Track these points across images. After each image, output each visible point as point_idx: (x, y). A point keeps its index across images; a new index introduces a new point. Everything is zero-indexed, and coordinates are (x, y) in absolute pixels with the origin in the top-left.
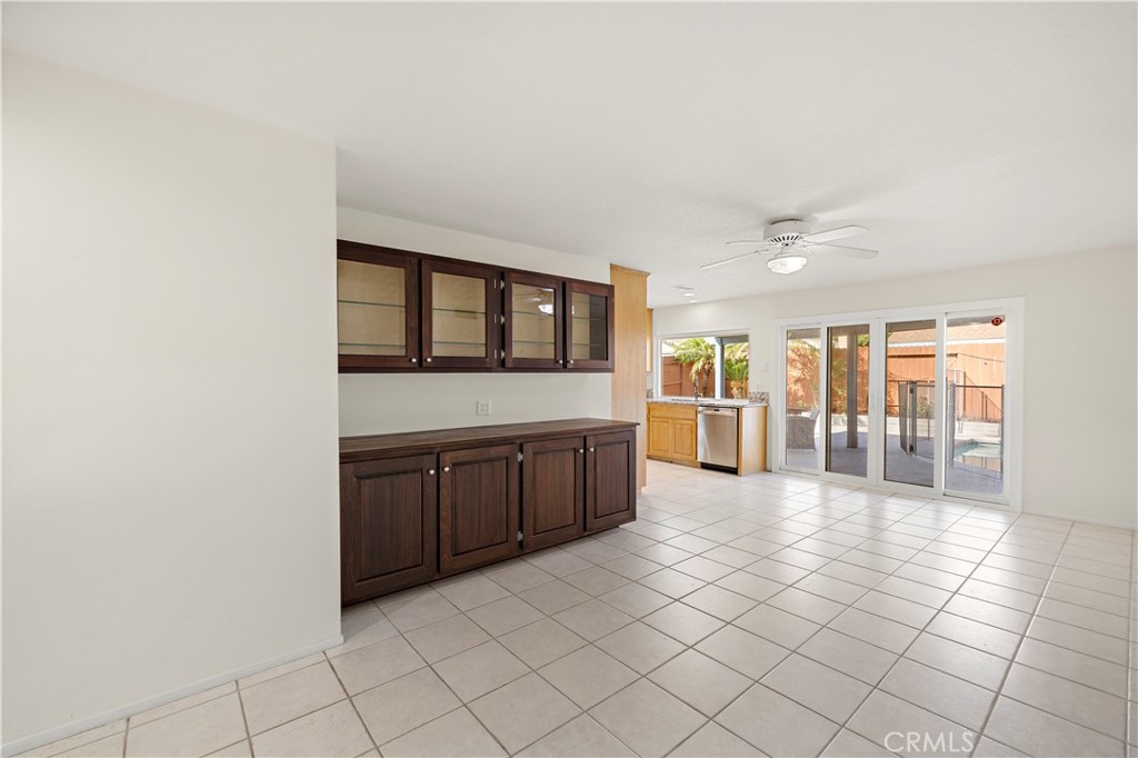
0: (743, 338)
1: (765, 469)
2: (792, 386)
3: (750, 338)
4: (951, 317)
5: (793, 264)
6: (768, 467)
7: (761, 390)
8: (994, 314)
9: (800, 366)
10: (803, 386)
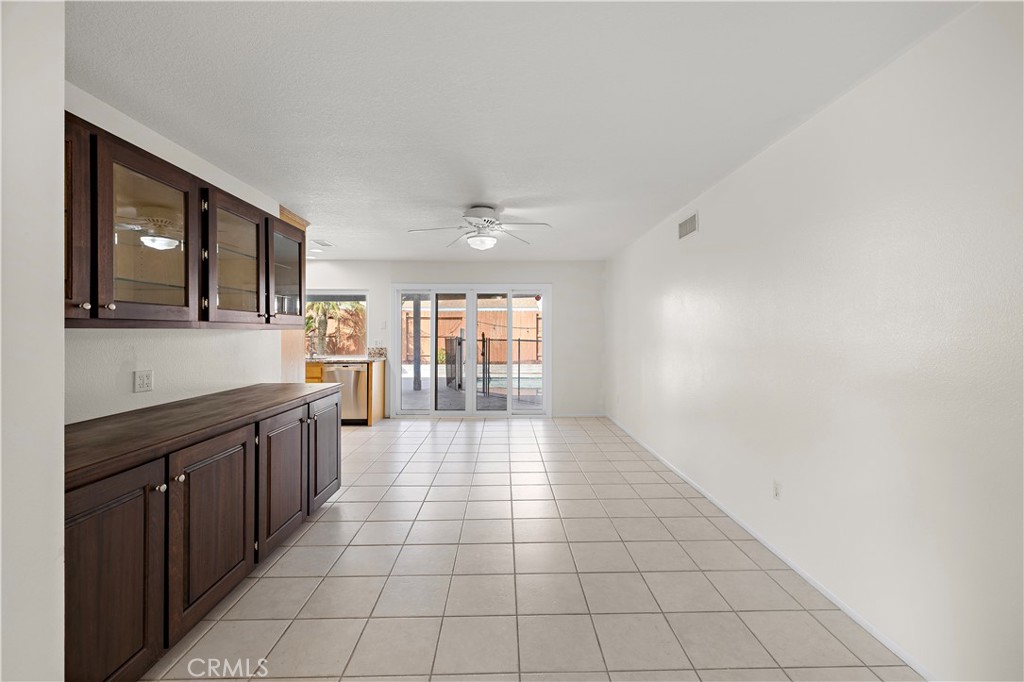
0: (363, 298)
1: (385, 417)
2: (345, 342)
3: (368, 298)
4: (515, 293)
5: (486, 243)
6: (387, 414)
7: (379, 346)
8: (537, 293)
9: (352, 324)
10: (355, 342)
